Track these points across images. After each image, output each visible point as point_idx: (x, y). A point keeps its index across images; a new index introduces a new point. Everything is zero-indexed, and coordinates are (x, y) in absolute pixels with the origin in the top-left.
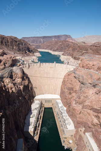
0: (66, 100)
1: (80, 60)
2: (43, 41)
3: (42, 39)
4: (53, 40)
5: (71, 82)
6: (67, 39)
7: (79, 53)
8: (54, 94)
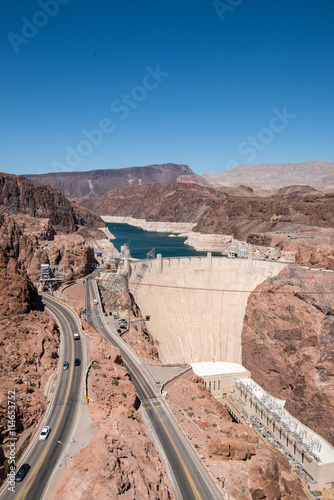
0: (276, 374)
1: (273, 244)
2: (96, 187)
3: (89, 181)
4: (130, 181)
5: (285, 313)
6: (176, 177)
7: (259, 223)
8: (221, 360)
